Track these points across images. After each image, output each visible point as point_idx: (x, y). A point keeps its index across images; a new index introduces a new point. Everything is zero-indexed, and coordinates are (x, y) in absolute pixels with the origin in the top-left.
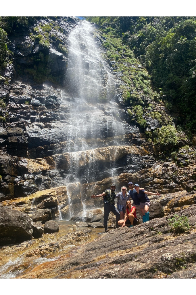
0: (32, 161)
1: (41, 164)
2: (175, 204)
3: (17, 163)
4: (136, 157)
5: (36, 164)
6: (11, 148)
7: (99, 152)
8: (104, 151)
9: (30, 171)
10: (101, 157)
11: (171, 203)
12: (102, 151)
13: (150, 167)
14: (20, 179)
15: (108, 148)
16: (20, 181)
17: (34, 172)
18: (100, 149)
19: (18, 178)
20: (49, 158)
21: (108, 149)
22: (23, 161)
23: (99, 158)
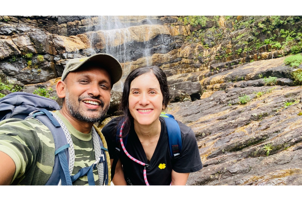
0: (67, 39)
1: (76, 42)
2: (207, 82)
3: (52, 41)
4: (167, 38)
5: (71, 42)
6: (41, 23)
7: (133, 31)
8: (138, 30)
9: (68, 50)
10: (135, 37)
11: (204, 82)
12: (136, 30)
13: (180, 47)
14: (59, 58)
15: (141, 27)
16: (59, 60)
17: (72, 51)
18: (133, 28)
19: (57, 57)
20: (82, 35)
21: (141, 29)
22: (58, 39)
23: (134, 38)
